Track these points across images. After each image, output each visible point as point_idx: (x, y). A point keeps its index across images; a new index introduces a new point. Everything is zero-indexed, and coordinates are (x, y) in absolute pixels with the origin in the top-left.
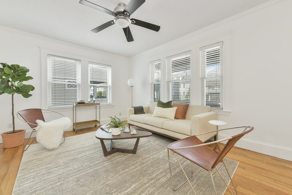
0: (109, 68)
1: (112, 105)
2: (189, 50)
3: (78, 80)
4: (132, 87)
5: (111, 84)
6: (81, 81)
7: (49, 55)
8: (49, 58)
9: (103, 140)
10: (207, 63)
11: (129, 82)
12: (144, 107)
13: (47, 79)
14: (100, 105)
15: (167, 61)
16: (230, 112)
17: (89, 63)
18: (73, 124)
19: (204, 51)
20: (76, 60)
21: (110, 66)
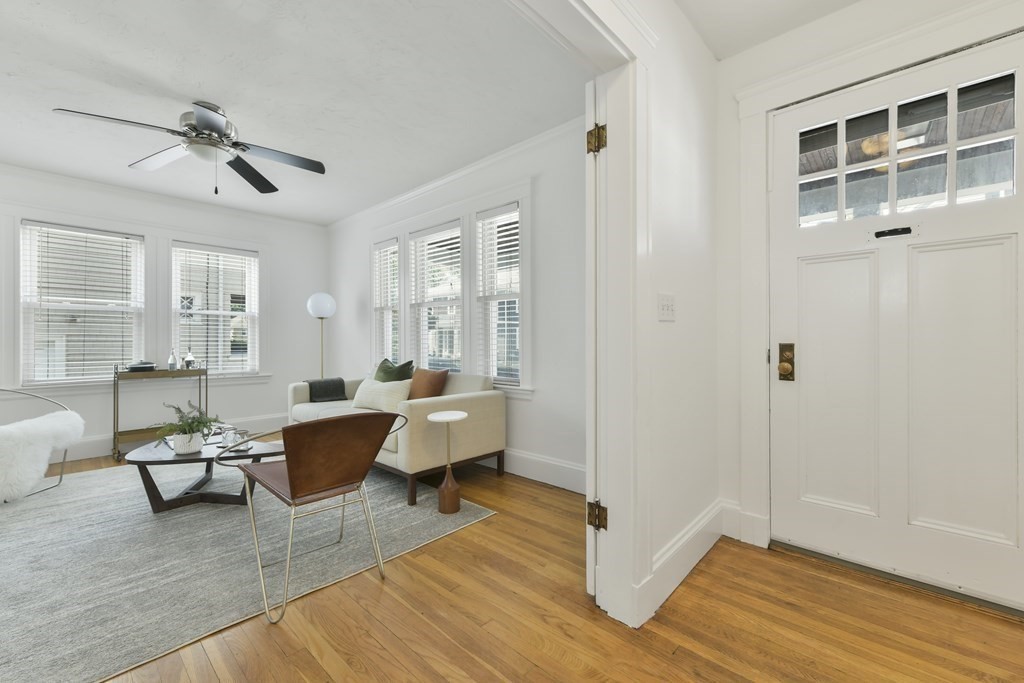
0: (252, 259)
1: (261, 374)
2: (455, 218)
3: (135, 298)
4: (322, 318)
5: (257, 311)
6: (146, 303)
7: (26, 221)
8: (28, 232)
9: (148, 467)
10: (499, 260)
11: (309, 303)
12: (345, 380)
13: (19, 296)
14: (206, 374)
15: (413, 243)
16: (533, 391)
17: (173, 246)
18: (112, 434)
19: (491, 223)
20: (127, 236)
21: (254, 253)
